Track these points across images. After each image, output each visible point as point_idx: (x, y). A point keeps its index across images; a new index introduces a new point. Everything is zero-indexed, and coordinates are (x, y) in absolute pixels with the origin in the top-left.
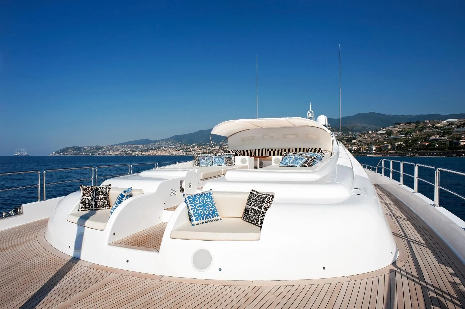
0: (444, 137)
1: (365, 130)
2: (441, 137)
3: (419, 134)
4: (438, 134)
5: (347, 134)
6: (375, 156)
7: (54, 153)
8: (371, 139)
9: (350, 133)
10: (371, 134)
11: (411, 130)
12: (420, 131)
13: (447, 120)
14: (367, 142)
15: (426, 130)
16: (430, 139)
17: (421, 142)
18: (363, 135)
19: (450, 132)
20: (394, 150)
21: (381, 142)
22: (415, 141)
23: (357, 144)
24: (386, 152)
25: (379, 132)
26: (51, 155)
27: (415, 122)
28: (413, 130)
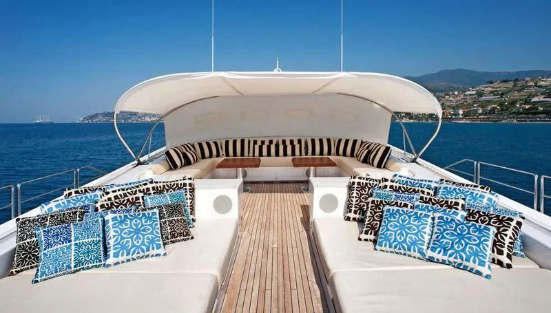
1: (451, 90)
4: (542, 94)
6: (462, 122)
7: (81, 119)
8: (457, 101)
11: (508, 89)
12: (519, 91)
17: (521, 104)
18: (447, 97)
20: (486, 114)
21: (469, 105)
22: (513, 103)
25: (468, 93)
26: (77, 122)
27: (514, 79)
28: (511, 90)
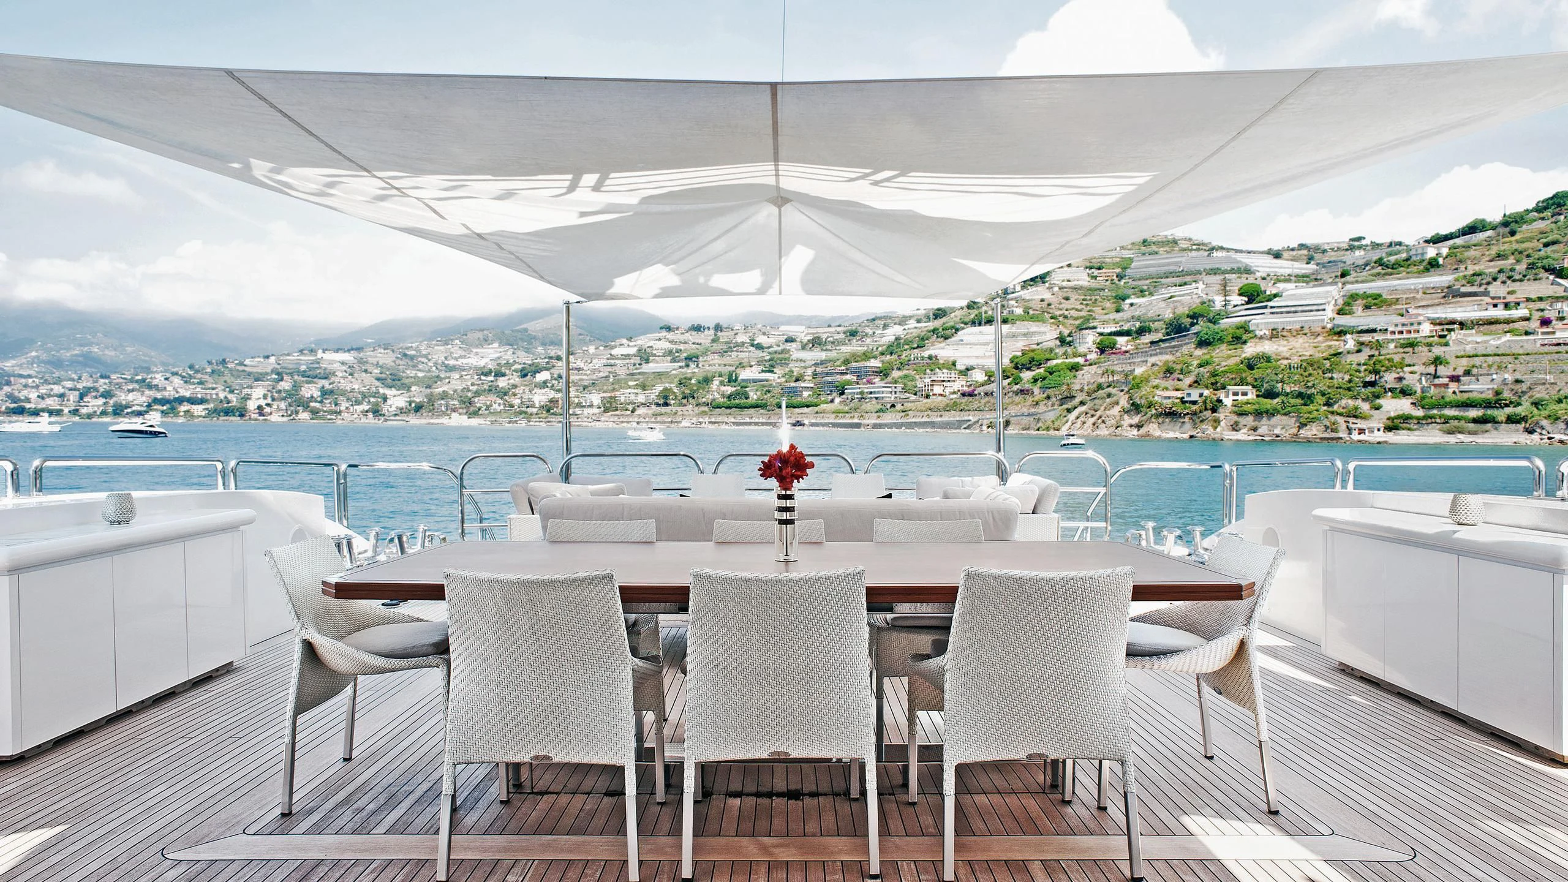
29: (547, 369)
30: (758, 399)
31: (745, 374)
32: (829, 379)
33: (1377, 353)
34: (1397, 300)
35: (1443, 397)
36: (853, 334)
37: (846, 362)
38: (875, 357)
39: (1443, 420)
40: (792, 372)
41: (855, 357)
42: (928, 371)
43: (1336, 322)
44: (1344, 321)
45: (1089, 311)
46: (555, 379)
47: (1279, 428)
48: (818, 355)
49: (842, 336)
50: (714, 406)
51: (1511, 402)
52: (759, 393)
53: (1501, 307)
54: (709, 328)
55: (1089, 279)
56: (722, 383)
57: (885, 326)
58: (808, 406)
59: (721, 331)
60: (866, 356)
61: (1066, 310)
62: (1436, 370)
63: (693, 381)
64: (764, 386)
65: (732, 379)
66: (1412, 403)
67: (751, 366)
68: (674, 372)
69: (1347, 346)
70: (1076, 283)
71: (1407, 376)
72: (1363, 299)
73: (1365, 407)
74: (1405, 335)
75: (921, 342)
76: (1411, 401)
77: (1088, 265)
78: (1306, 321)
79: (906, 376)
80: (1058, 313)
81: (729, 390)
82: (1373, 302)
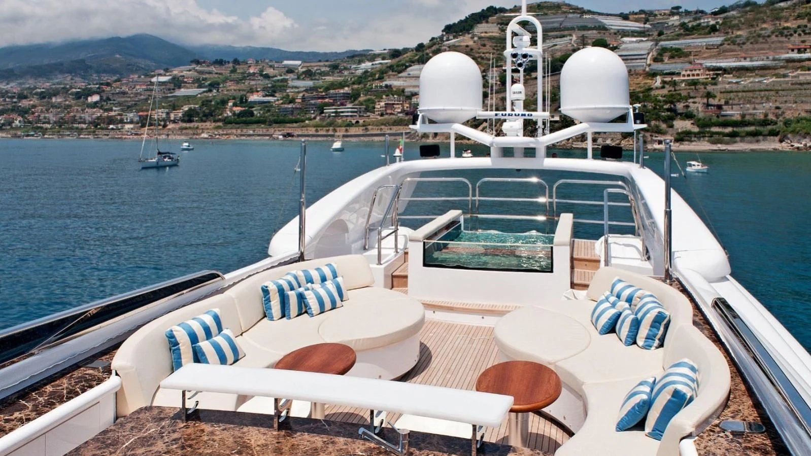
0: (273, 96)
2: (266, 96)
3: (235, 88)
5: (84, 78)
9: (95, 76)
10: (136, 83)
13: (286, 62)
14: (127, 101)
15: (250, 80)
16: (249, 100)
19: (284, 86)
23: (102, 106)
24: (161, 127)
29: (98, 93)
30: (261, 117)
31: (254, 98)
32: (313, 102)
33: (673, 89)
34: (690, 52)
35: (710, 119)
36: (335, 67)
37: (327, 89)
38: (348, 86)
39: (709, 135)
40: (288, 96)
41: (333, 86)
42: (384, 97)
43: (651, 67)
44: (658, 66)
45: (499, 54)
46: (105, 101)
47: (610, 139)
48: (309, 83)
49: (328, 69)
50: (227, 122)
51: (772, 122)
52: (261, 112)
53: (796, 51)
54: (229, 62)
55: (500, 32)
56: (235, 105)
57: (360, 62)
58: (296, 122)
59: (239, 64)
60: (342, 85)
61: (483, 53)
62: (708, 101)
63: (213, 103)
64: (267, 107)
65: (243, 101)
66: (692, 124)
67: (258, 92)
68: (199, 95)
69: (656, 84)
70: (491, 34)
71: (691, 105)
72: (670, 52)
73: (663, 126)
74: (691, 78)
75: (382, 74)
76: (692, 122)
77: (500, 21)
78: (633, 66)
79: (369, 100)
80: (477, 55)
81: (238, 110)
82: (677, 53)
